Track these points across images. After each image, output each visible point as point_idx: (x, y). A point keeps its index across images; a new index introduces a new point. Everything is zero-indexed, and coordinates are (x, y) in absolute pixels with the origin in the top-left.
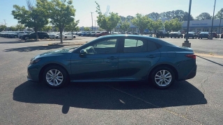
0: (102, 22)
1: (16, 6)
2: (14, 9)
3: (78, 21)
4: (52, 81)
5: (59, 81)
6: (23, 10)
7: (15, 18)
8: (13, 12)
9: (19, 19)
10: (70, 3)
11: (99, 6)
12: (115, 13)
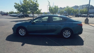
0: (51, 10)
1: (15, 3)
2: (15, 5)
3: (41, 10)
4: (21, 34)
5: (24, 34)
6: (18, 5)
7: (16, 8)
8: (15, 6)
9: (17, 9)
10: (37, 1)
11: (49, 3)
12: (56, 6)
